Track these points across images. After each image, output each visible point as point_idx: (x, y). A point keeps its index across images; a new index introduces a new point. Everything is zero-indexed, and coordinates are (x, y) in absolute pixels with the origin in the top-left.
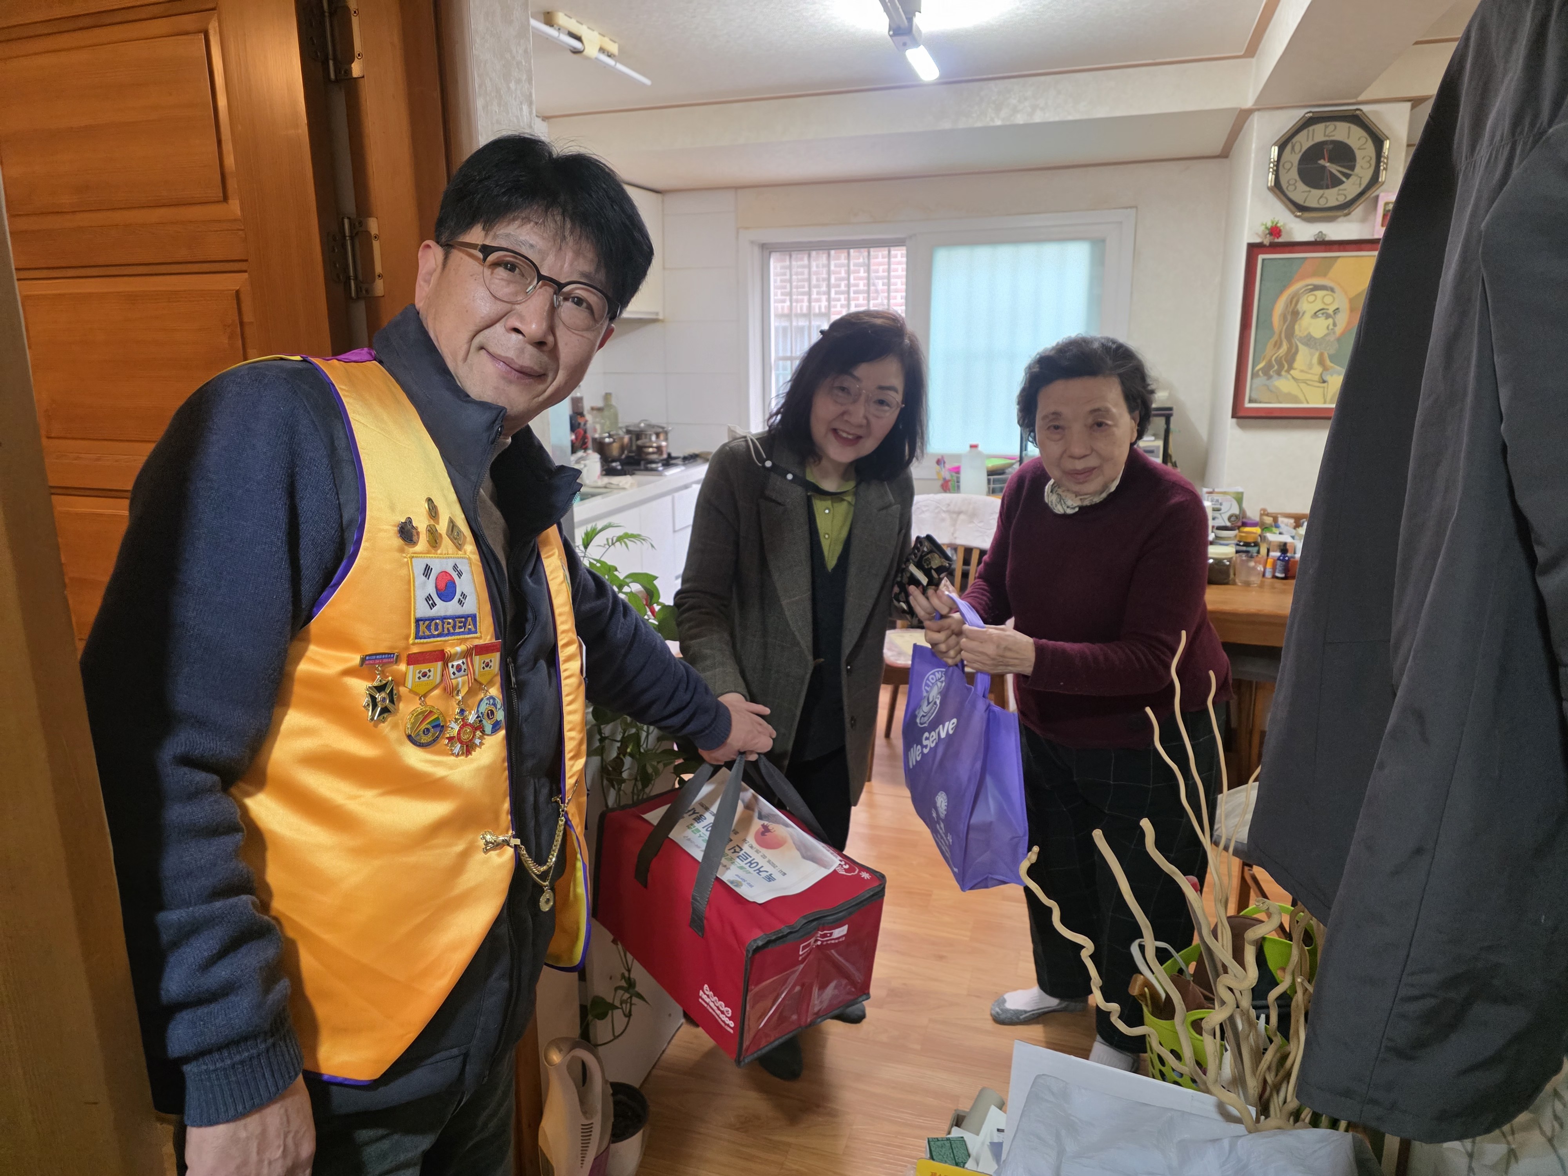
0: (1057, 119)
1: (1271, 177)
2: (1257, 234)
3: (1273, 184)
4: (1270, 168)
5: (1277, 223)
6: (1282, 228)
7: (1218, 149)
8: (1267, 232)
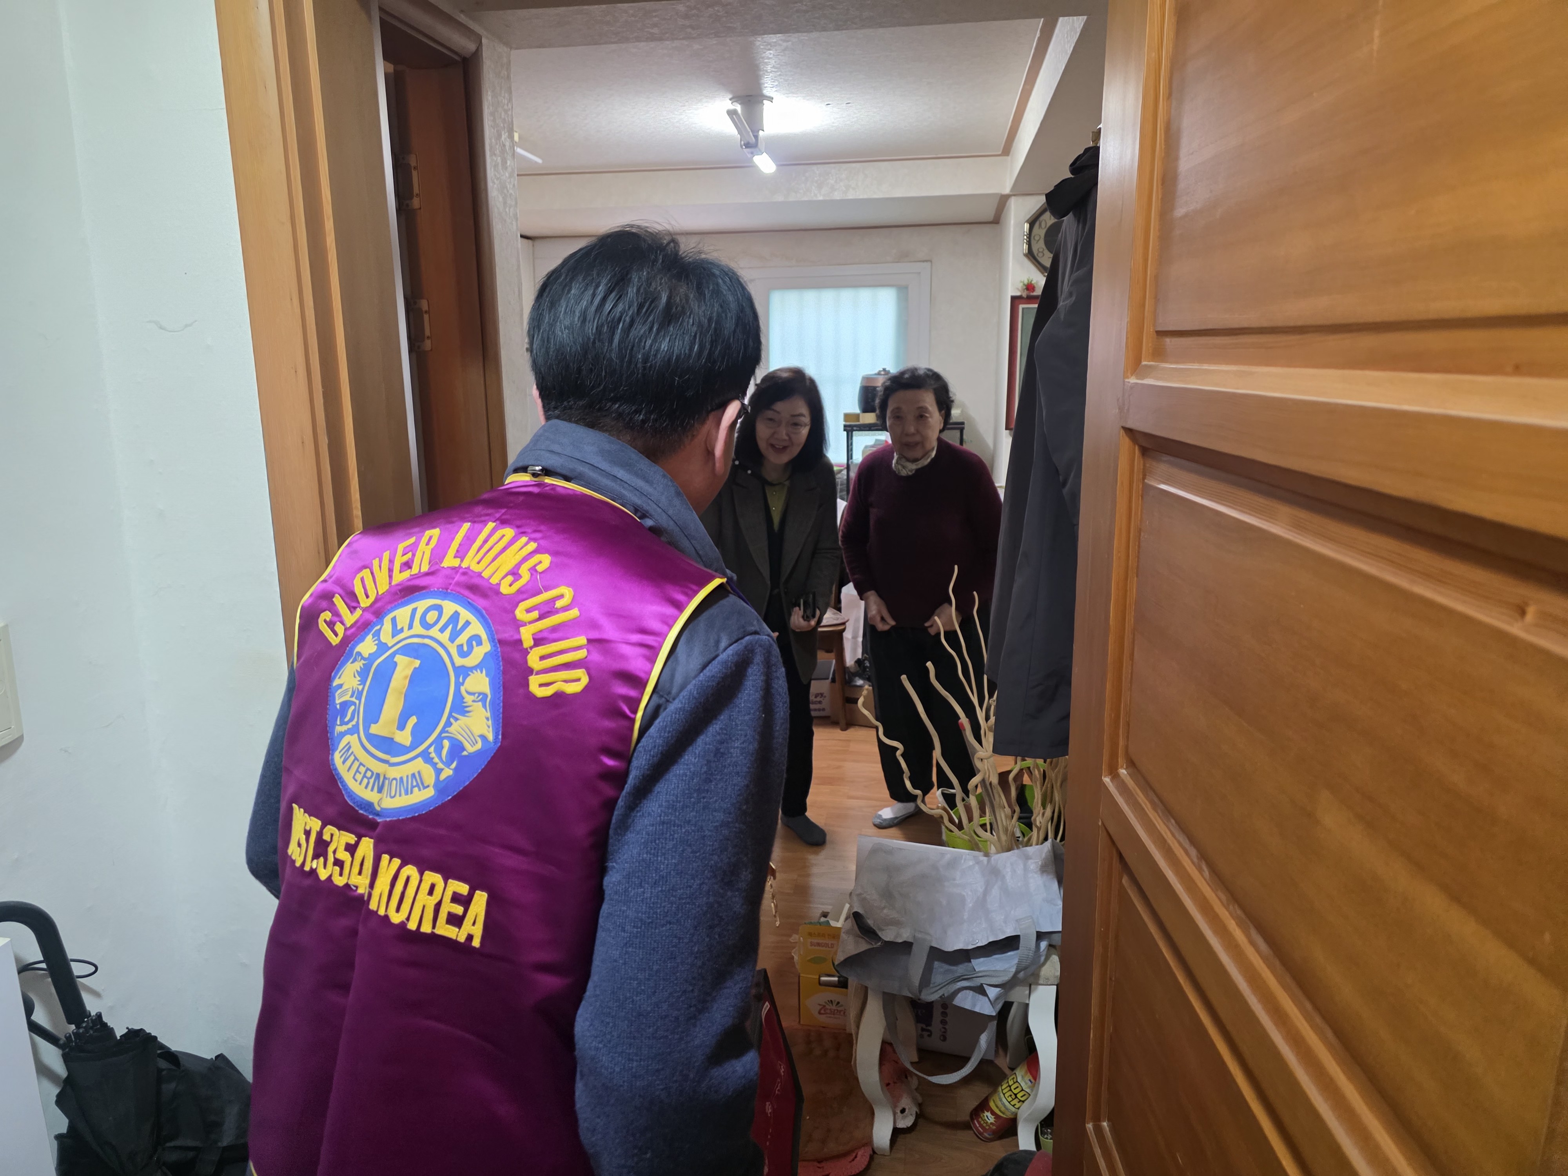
0: (865, 197)
1: (1025, 247)
2: (1018, 289)
3: (1027, 252)
4: (1024, 239)
5: (1032, 281)
6: (1035, 285)
7: (990, 216)
8: (1025, 287)
